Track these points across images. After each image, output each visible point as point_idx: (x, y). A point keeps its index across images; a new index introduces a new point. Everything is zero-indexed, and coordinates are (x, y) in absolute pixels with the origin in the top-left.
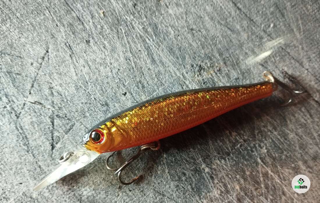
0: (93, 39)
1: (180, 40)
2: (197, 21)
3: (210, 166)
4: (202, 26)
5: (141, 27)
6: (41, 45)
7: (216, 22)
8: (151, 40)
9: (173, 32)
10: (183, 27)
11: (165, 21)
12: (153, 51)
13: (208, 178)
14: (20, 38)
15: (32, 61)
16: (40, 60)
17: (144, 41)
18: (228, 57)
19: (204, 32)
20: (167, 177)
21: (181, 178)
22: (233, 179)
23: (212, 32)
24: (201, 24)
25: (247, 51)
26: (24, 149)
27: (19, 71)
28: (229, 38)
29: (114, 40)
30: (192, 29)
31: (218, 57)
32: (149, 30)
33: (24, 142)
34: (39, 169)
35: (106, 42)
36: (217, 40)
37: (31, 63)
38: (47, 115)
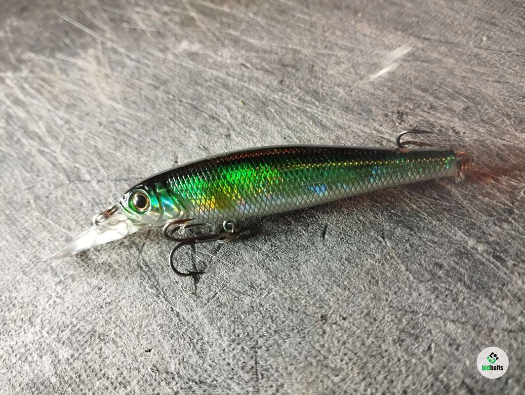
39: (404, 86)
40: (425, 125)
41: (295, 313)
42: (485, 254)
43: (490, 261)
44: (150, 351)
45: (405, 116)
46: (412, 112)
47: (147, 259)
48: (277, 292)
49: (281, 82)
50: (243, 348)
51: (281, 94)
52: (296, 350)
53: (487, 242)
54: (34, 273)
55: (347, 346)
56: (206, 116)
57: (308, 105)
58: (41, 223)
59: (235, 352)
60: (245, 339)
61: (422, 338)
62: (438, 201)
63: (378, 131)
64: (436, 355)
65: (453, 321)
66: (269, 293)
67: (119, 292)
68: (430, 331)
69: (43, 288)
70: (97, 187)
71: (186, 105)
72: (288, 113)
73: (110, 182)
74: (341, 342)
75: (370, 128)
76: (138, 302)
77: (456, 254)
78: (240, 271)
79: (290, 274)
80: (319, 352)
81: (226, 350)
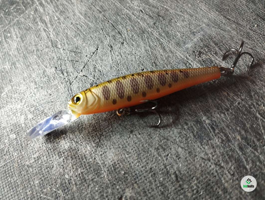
0: (126, 41)
1: (184, 38)
2: (197, 27)
4: (201, 30)
7: (211, 27)
8: (164, 40)
9: (180, 35)
12: (164, 45)
16: (92, 54)
17: (159, 40)
18: (222, 45)
19: (203, 33)
21: (184, 127)
22: (234, 130)
23: (209, 33)
25: (238, 41)
27: (78, 60)
29: (139, 41)
30: (194, 32)
31: (214, 46)
37: (86, 55)
38: (89, 82)
39: (208, 40)
40: (209, 61)
41: (121, 126)
42: (208, 125)
43: (208, 128)
45: (202, 54)
46: (206, 53)
47: (72, 88)
49: (155, 24)
50: (96, 134)
51: (152, 29)
52: (116, 140)
53: (211, 120)
54: (28, 81)
55: (136, 145)
56: (117, 31)
57: (162, 38)
58: (36, 61)
59: (93, 134)
60: (99, 130)
61: (167, 150)
63: (187, 58)
64: (169, 158)
65: (182, 148)
67: (57, 98)
68: (171, 149)
69: (30, 88)
70: (62, 52)
71: (110, 24)
72: (152, 39)
73: (68, 51)
74: (134, 143)
75: (184, 56)
76: (63, 104)
77: (196, 121)
80: (125, 144)
81: (90, 133)
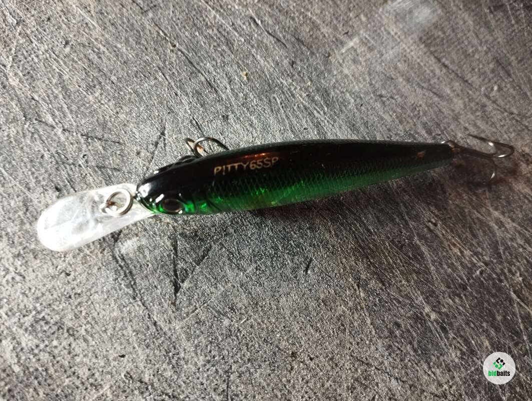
0: (232, 113)
1: (364, 111)
2: (386, 83)
3: (437, 310)
4: (394, 91)
5: (304, 95)
6: (152, 124)
7: (414, 85)
9: (353, 101)
10: (367, 93)
11: (340, 85)
12: (325, 128)
13: (437, 331)
14: (117, 113)
15: (139, 148)
16: (151, 148)
17: (311, 114)
18: (439, 135)
19: (399, 99)
20: (370, 332)
21: (393, 333)
22: (478, 329)
23: (411, 100)
24: (392, 87)
25: (467, 125)
26: (127, 294)
27: (118, 165)
28: (437, 106)
29: (265, 114)
30: (381, 96)
31: (426, 135)
32: (317, 98)
33: (128, 281)
34: (154, 327)
35: (253, 118)
36: (419, 111)
37: (136, 151)
38: (164, 234)
41: (269, 345)
42: (435, 323)
44: (123, 356)
48: (255, 320)
49: (293, 63)
50: (217, 371)
51: (290, 80)
52: (265, 381)
53: (439, 312)
55: (309, 385)
57: (316, 107)
59: (209, 373)
61: (370, 389)
62: (411, 261)
65: (397, 379)
66: (247, 320)
68: (377, 384)
71: (180, 53)
72: (294, 110)
73: (79, 135)
74: (305, 381)
76: (112, 300)
78: (223, 289)
79: (270, 304)
80: (285, 386)
81: (201, 370)
